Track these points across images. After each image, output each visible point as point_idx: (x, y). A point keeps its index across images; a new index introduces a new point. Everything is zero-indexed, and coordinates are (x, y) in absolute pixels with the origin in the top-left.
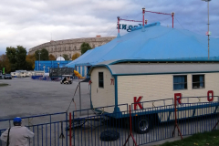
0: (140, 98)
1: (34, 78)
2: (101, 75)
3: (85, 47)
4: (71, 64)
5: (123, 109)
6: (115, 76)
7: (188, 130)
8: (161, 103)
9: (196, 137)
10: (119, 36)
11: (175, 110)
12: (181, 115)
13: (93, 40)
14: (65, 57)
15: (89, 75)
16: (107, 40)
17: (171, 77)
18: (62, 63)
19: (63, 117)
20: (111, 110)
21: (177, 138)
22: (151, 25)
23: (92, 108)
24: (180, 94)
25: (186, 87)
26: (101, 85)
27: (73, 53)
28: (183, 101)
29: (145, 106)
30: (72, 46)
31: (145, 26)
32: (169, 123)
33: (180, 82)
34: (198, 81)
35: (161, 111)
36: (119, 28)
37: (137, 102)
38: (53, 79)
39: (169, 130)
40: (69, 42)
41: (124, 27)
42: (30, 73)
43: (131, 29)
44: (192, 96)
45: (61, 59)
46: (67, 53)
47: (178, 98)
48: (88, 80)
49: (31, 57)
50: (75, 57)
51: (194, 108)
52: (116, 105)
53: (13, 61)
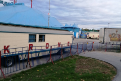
0: (8, 46)
7: (35, 64)
9: (39, 67)
11: (28, 53)
12: (32, 56)
17: (28, 35)
22: (19, 4)
24: (32, 45)
28: (33, 48)
29: (11, 51)
31: (15, 4)
32: (25, 61)
35: (20, 54)
37: (6, 48)
39: (24, 64)
44: (38, 45)
47: (31, 47)
51: (39, 52)
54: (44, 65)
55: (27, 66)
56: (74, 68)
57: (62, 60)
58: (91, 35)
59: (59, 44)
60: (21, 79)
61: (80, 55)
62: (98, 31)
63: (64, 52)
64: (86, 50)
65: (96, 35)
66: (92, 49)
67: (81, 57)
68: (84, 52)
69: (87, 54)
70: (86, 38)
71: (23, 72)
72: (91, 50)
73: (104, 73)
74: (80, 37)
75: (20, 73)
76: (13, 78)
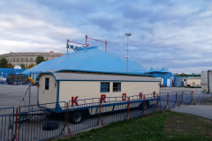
0: (76, 98)
2: (47, 80)
3: (40, 59)
4: (26, 72)
5: (62, 105)
6: (58, 81)
7: (108, 120)
8: (91, 101)
9: (113, 124)
10: (68, 54)
11: (100, 106)
12: (104, 110)
14: (22, 66)
15: (38, 79)
16: (58, 55)
18: (18, 70)
19: (11, 111)
20: (53, 106)
21: (100, 126)
22: (91, 48)
23: (38, 105)
24: (104, 95)
25: (109, 91)
26: (47, 88)
27: (29, 64)
28: (107, 100)
29: (79, 103)
30: (29, 58)
31: (87, 48)
33: (105, 87)
34: (117, 87)
35: (92, 107)
36: (68, 47)
37: (74, 100)
38: (9, 84)
39: (95, 121)
40: (27, 54)
41: (72, 47)
43: (77, 49)
44: (112, 96)
45: (18, 67)
46: (25, 63)
47: (103, 98)
48: (37, 84)
50: (31, 66)
51: (114, 105)
52: (58, 102)
54: (120, 123)
55: (98, 123)
56: (162, 127)
57: (145, 116)
58: (190, 81)
59: (141, 95)
60: (90, 139)
61: (172, 110)
62: (200, 76)
63: (149, 106)
64: (181, 102)
65: (198, 82)
66: (191, 101)
67: (175, 113)
68: (178, 105)
69: (183, 109)
70: (183, 86)
71: (93, 131)
72: (190, 104)
73: (208, 135)
74: (173, 85)
75: (90, 131)
76: (81, 137)
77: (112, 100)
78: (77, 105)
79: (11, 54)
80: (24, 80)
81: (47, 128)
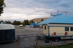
0: (55, 33)
1: (30, 27)
2: (45, 26)
3: (42, 20)
4: (39, 24)
5: (51, 35)
6: (49, 27)
8: (61, 34)
10: (51, 17)
11: (65, 36)
12: (67, 38)
13: (44, 18)
14: (37, 22)
15: (42, 26)
16: (48, 18)
17: (64, 28)
18: (36, 24)
19: (35, 36)
20: (48, 35)
21: (65, 44)
23: (43, 34)
24: (67, 32)
25: (69, 31)
26: (45, 29)
27: (39, 22)
30: (39, 20)
31: (58, 15)
32: (63, 40)
34: (72, 29)
36: (51, 15)
38: (34, 28)
40: (38, 19)
41: (53, 15)
42: (29, 26)
43: (54, 16)
46: (38, 21)
48: (42, 28)
49: (30, 22)
50: (40, 22)
52: (49, 34)
53: (26, 23)
55: (64, 43)
71: (63, 45)
75: (61, 45)
76: (58, 47)
77: (70, 34)
78: (56, 35)
79: (34, 19)
80: (38, 27)
81: (46, 42)
